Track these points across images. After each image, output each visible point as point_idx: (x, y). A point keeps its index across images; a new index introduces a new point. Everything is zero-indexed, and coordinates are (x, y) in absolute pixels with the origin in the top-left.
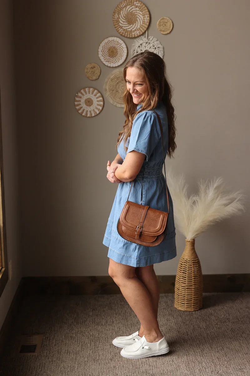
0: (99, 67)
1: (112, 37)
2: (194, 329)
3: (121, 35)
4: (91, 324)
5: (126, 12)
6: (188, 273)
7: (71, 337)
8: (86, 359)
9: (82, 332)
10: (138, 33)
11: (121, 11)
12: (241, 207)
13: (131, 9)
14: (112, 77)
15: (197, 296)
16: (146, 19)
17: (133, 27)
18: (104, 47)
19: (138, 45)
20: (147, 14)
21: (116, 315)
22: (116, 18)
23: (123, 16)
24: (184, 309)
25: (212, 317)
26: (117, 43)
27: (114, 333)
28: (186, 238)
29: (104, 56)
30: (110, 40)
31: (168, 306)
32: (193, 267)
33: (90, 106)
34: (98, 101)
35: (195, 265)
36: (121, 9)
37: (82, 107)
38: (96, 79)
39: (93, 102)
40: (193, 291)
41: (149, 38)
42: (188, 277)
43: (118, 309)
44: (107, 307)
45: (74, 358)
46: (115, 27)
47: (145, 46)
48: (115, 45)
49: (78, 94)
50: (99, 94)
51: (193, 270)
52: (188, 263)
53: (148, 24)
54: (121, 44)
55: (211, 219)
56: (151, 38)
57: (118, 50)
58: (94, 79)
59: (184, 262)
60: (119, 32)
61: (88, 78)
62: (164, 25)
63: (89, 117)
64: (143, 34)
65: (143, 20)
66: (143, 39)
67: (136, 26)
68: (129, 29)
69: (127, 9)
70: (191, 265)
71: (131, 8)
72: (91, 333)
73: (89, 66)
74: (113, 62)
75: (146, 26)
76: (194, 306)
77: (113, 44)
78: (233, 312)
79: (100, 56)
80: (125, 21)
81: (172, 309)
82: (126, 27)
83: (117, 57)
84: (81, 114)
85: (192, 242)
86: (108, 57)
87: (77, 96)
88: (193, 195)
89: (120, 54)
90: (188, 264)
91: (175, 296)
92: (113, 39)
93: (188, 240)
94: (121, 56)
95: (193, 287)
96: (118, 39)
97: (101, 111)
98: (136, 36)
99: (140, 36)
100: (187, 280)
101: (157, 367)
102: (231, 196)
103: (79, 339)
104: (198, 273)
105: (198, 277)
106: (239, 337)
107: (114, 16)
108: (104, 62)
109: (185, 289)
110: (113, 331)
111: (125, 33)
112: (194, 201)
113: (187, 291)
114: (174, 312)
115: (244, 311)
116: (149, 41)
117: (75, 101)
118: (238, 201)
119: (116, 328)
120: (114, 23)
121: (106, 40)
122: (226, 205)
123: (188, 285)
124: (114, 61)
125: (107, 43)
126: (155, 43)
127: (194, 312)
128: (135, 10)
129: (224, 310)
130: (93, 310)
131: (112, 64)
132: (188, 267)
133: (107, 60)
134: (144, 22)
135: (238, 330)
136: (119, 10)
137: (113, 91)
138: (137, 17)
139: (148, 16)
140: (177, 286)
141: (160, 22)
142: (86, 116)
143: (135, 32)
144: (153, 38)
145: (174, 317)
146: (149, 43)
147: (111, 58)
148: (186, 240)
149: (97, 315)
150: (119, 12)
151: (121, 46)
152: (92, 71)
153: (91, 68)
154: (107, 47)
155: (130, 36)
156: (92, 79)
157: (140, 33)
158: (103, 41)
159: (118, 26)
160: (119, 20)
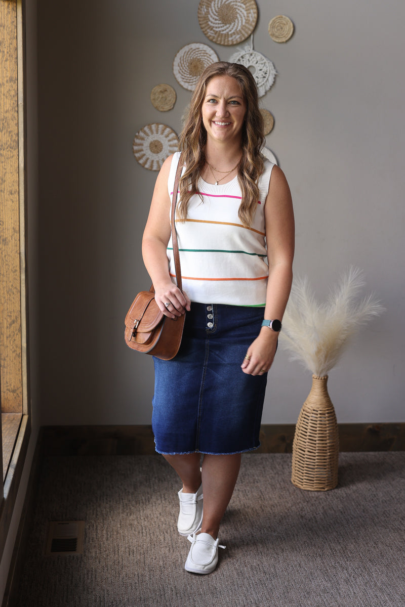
0: (173, 90)
1: (197, 43)
2: (325, 512)
3: (211, 41)
5: (220, 4)
10: (237, 38)
11: (211, 3)
16: (252, 17)
17: (230, 29)
18: (182, 58)
19: (238, 58)
20: (252, 9)
22: (203, 13)
23: (214, 11)
26: (204, 53)
29: (182, 73)
30: (193, 49)
33: (158, 153)
34: (170, 145)
37: (144, 155)
38: (170, 110)
39: (162, 146)
46: (202, 28)
47: (249, 60)
48: (201, 57)
49: (139, 133)
50: (173, 135)
53: (254, 24)
57: (204, 64)
58: (167, 110)
60: (208, 35)
61: (156, 108)
62: (279, 28)
64: (246, 40)
65: (246, 18)
66: (245, 48)
67: (235, 27)
68: (223, 31)
73: (157, 89)
75: (252, 28)
79: (175, 72)
80: (217, 18)
82: (219, 27)
86: (188, 76)
87: (137, 137)
92: (198, 47)
96: (205, 47)
98: (235, 43)
99: (241, 43)
107: (201, 10)
108: (182, 83)
111: (217, 38)
116: (255, 52)
120: (200, 21)
121: (186, 48)
128: (234, 2)
133: (187, 80)
134: (247, 21)
136: (208, 0)
138: (237, 13)
139: (255, 11)
141: (274, 22)
142: (151, 170)
143: (234, 36)
146: (255, 56)
147: (193, 76)
150: (208, 4)
151: (210, 59)
152: (162, 98)
153: (161, 92)
154: (187, 59)
155: (224, 43)
156: (162, 110)
157: (241, 39)
158: (181, 49)
159: (205, 26)
160: (208, 17)
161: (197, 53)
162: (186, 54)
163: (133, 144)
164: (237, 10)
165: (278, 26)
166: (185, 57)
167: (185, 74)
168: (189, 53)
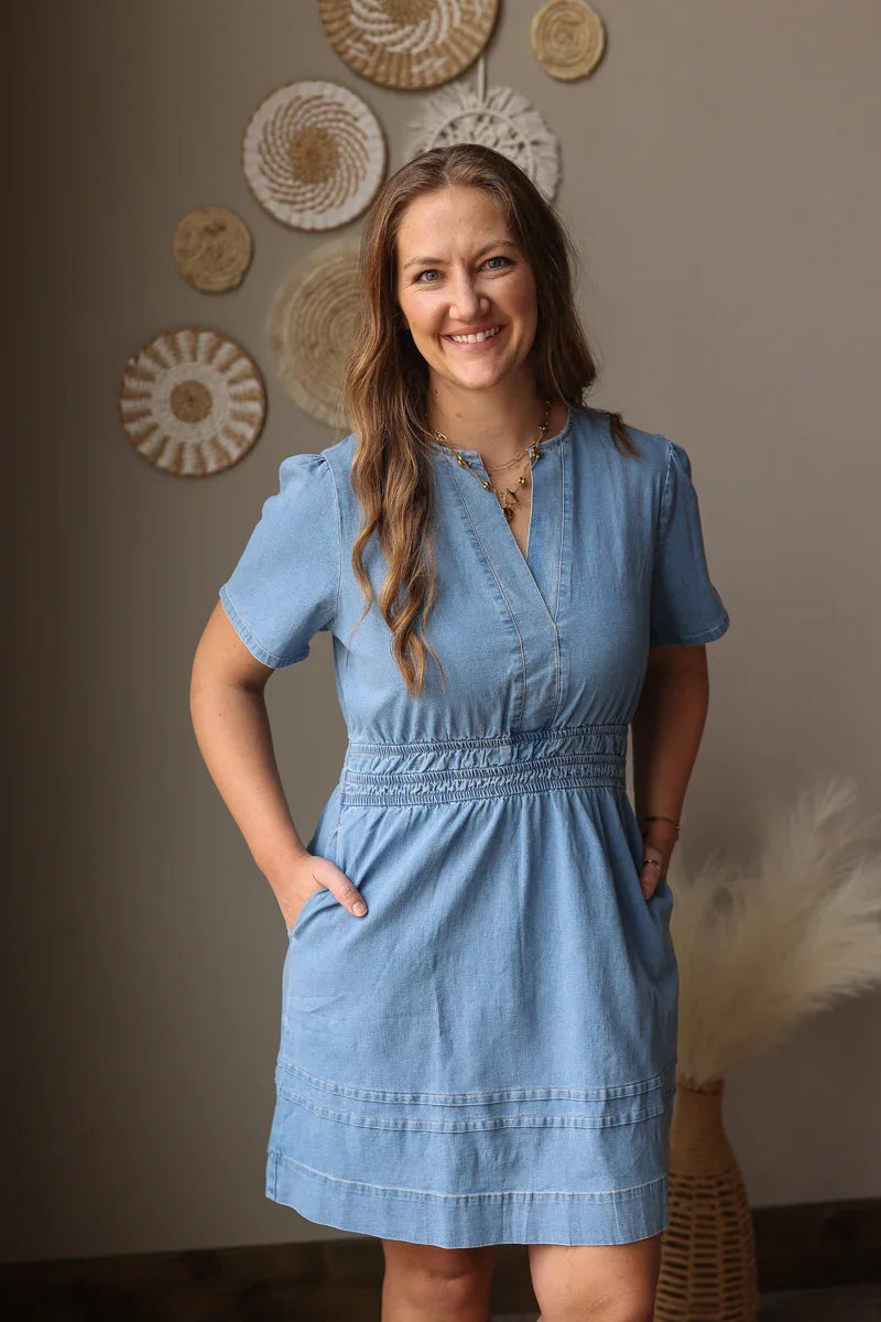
0: (243, 227)
1: (314, 80)
3: (359, 74)
10: (437, 67)
14: (308, 278)
17: (414, 38)
18: (269, 129)
19: (440, 127)
26: (337, 112)
29: (269, 172)
30: (305, 97)
33: (197, 419)
37: (154, 427)
38: (229, 290)
39: (210, 400)
41: (492, 91)
46: (329, 35)
47: (471, 134)
48: (326, 124)
49: (137, 359)
50: (243, 363)
53: (487, 25)
56: (502, 93)
57: (338, 145)
58: (219, 289)
60: (348, 56)
61: (189, 280)
62: (562, 36)
63: (189, 476)
64: (466, 73)
65: (464, 6)
66: (461, 96)
67: (431, 32)
68: (394, 44)
73: (196, 221)
74: (312, 208)
75: (481, 38)
77: (317, 115)
79: (251, 172)
80: (376, 3)
82: (381, 33)
83: (335, 182)
84: (151, 461)
86: (290, 182)
87: (131, 371)
89: (348, 167)
92: (317, 93)
94: (353, 179)
96: (341, 94)
97: (252, 447)
98: (429, 82)
99: (449, 82)
108: (272, 206)
111: (377, 66)
116: (492, 112)
117: (123, 393)
120: (322, 12)
121: (282, 97)
124: (321, 203)
125: (288, 108)
126: (520, 120)
131: (308, 214)
133: (286, 194)
134: (468, 18)
137: (312, 348)
141: (544, 21)
142: (174, 473)
143: (427, 62)
144: (512, 94)
146: (491, 122)
147: (304, 182)
151: (357, 129)
152: (209, 249)
153: (207, 230)
154: (284, 130)
155: (398, 81)
156: (206, 287)
157: (449, 70)
158: (267, 97)
159: (342, 28)
161: (315, 111)
162: (281, 114)
163: (121, 395)
165: (558, 32)
166: (277, 125)
167: (279, 176)
168: (291, 112)
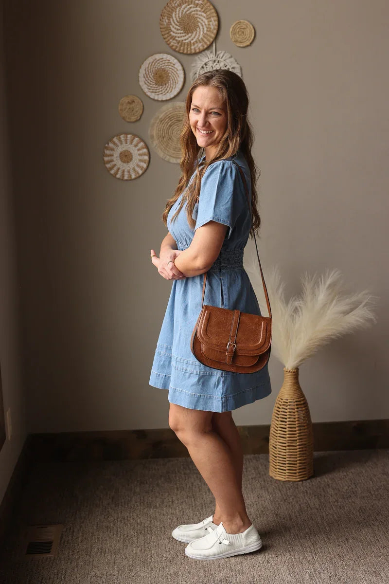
0: (140, 101)
1: (160, 53)
2: (301, 509)
3: (175, 50)
4: (138, 506)
5: (180, 14)
6: (289, 421)
7: (107, 527)
8: (131, 562)
9: (124, 519)
10: (200, 46)
11: (172, 13)
12: (371, 315)
13: (189, 9)
14: (161, 116)
15: (305, 458)
16: (213, 25)
17: (192, 37)
18: (147, 70)
19: (201, 65)
20: (213, 17)
21: (178, 490)
22: (165, 23)
23: (175, 21)
24: (285, 478)
25: (328, 490)
26: (168, 63)
27: (175, 519)
28: (285, 367)
29: (148, 84)
30: (157, 59)
31: (259, 473)
32: (297, 412)
33: (128, 162)
34: (140, 155)
35: (300, 409)
36: (174, 9)
37: (115, 165)
38: (136, 121)
39: (132, 156)
40: (298, 450)
41: (218, 53)
42: (289, 428)
43: (180, 481)
44: (163, 479)
45: (112, 561)
46: (164, 39)
47: (212, 67)
48: (165, 67)
49: (108, 145)
50: (142, 144)
51: (297, 416)
52: (289, 405)
53: (215, 31)
54: (174, 65)
55: (323, 335)
56: (221, 53)
57: (169, 73)
58: (133, 120)
59: (283, 405)
60: (171, 45)
61: (124, 118)
62: (240, 33)
63: (126, 180)
64: (209, 47)
65: (208, 26)
66: (208, 55)
67: (197, 35)
68: (185, 40)
69: (182, 9)
70: (294, 409)
71: (188, 7)
72: (139, 521)
73: (125, 100)
74: (162, 94)
75: (213, 36)
76: (300, 474)
77: (162, 64)
78: (363, 480)
79: (142, 83)
80: (179, 28)
81: (265, 479)
82: (181, 37)
83: (169, 85)
84: (114, 176)
85: (294, 372)
86: (154, 86)
87: (107, 148)
88: (294, 298)
89: (173, 80)
90: (288, 407)
91: (270, 458)
92: (161, 57)
93: (288, 369)
94: (174, 84)
95: (298, 444)
96: (169, 57)
97: (146, 170)
98: (197, 51)
99: (204, 50)
100: (288, 432)
101: (243, 573)
102: (354, 299)
103: (119, 530)
104: (305, 421)
105: (306, 427)
106: (373, 520)
107: (163, 21)
108: (149, 94)
109: (285, 447)
110: (174, 516)
111: (180, 47)
112: (296, 308)
113: (288, 449)
114: (269, 483)
115: (379, 478)
116: (218, 59)
117: (104, 155)
118: (364, 306)
119: (177, 511)
120: (162, 32)
121: (150, 59)
122: (346, 313)
123: (288, 440)
124: (165, 92)
125: (152, 63)
126: (228, 61)
127: (300, 483)
128: (195, 11)
129: (348, 479)
130: (140, 484)
131: (160, 95)
132: (290, 412)
133: (153, 90)
134: (209, 29)
135: (370, 509)
136: (169, 11)
137: (163, 138)
138: (198, 22)
139: (216, 18)
140: (272, 442)
141: (234, 29)
142: (122, 179)
143: (196, 45)
144: (225, 53)
145: (268, 492)
146: (218, 62)
147: (159, 86)
148: (284, 369)
149: (147, 492)
150: (169, 15)
151: (175, 68)
152: (130, 108)
153: (129, 103)
154: (152, 69)
155: (187, 52)
156: (129, 120)
157: (203, 47)
158: (145, 60)
159: (168, 37)
160: (169, 27)
161: (161, 63)
162: (150, 65)
163: (104, 156)
164: (198, 19)
165: (239, 32)
166: (149, 68)
167: (150, 84)
168: (153, 64)
